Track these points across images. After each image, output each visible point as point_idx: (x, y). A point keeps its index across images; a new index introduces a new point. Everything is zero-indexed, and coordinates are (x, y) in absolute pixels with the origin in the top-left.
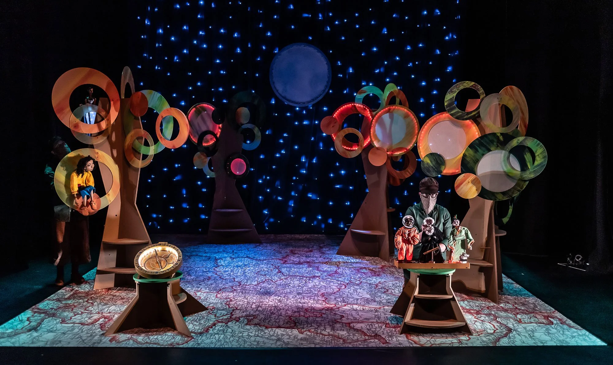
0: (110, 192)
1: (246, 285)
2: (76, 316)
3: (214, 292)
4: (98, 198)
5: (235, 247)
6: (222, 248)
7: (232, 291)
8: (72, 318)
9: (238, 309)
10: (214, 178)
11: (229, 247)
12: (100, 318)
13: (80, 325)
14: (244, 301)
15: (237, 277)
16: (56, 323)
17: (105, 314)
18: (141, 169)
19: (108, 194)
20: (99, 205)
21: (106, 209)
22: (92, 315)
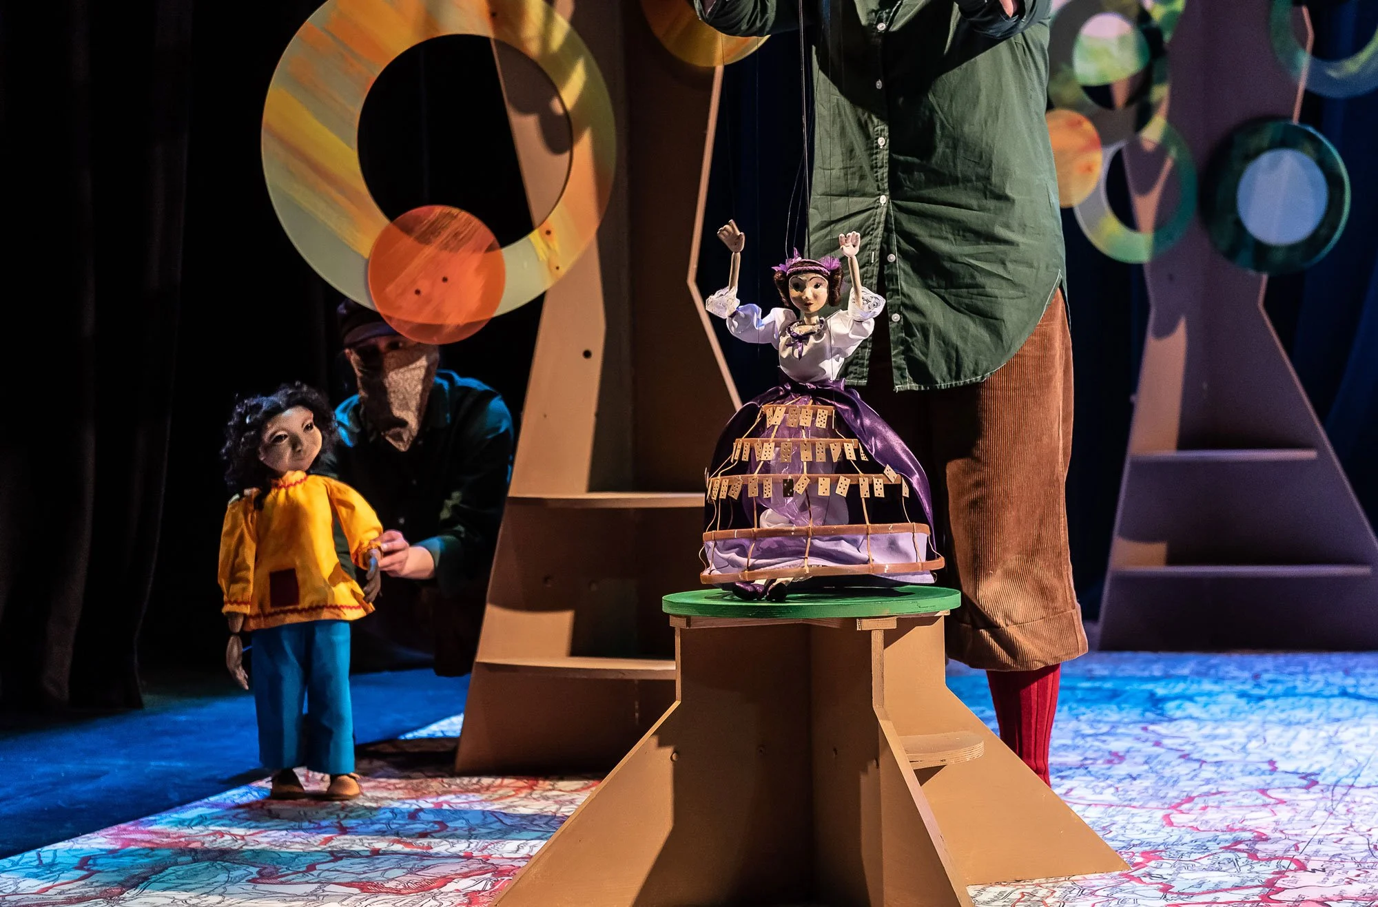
0: (555, 220)
1: (1352, 786)
2: (340, 863)
3: (1153, 804)
4: (490, 249)
5: (1266, 663)
6: (1189, 664)
7: (1265, 805)
8: (317, 867)
9: (1314, 871)
10: (1139, 267)
11: (1232, 665)
12: (470, 872)
13: (356, 891)
14: (1345, 841)
15: (1287, 755)
16: (227, 882)
17: (501, 861)
18: (728, 69)
19: (545, 227)
20: (494, 284)
21: (532, 311)
22: (426, 863)
